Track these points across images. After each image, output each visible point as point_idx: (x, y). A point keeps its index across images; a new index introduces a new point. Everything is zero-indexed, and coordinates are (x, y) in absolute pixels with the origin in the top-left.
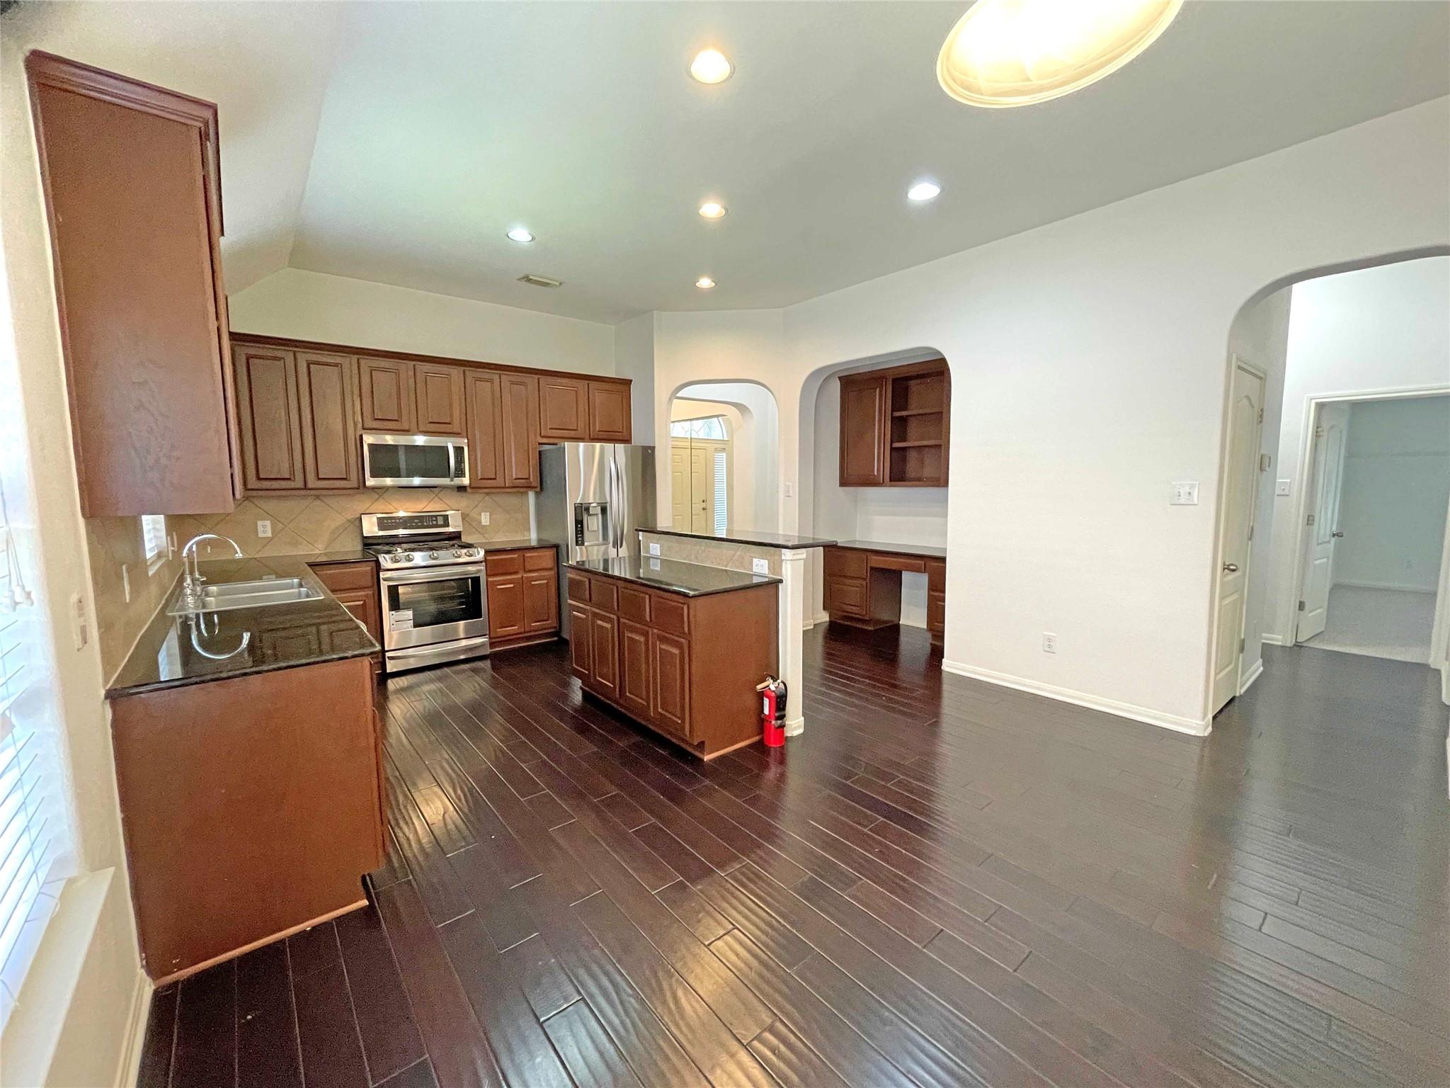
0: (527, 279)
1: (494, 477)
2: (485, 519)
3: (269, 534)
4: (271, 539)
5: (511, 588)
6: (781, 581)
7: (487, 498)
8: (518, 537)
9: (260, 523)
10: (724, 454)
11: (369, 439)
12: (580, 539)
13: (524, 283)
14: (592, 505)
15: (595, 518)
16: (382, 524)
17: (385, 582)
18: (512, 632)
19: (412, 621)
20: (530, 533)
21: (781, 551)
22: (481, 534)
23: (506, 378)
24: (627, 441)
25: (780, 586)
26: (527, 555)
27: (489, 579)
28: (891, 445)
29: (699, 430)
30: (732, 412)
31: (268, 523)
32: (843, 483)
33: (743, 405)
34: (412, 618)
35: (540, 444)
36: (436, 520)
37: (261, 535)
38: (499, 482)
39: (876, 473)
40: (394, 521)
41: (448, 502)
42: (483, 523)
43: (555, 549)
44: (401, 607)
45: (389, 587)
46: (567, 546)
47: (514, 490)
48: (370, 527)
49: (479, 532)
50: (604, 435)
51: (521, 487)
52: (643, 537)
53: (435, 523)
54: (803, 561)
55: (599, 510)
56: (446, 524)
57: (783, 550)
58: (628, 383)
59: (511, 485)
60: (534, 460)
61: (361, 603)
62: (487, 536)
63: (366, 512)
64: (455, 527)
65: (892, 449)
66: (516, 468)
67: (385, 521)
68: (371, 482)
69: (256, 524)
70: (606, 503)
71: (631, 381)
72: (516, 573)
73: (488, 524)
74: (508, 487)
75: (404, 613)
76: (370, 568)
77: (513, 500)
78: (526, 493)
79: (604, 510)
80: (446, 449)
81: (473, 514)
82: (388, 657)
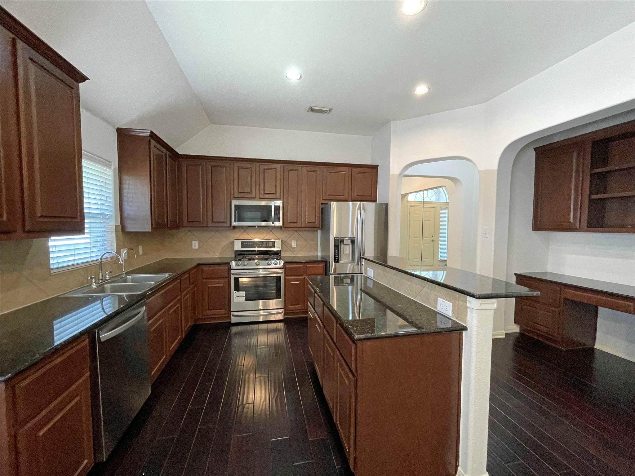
0: (312, 110)
1: (296, 222)
2: (294, 244)
3: (197, 248)
4: (197, 250)
5: (298, 283)
6: (465, 329)
7: (296, 233)
8: (311, 254)
9: (193, 242)
10: (447, 210)
11: (235, 202)
12: (337, 259)
13: (311, 113)
14: (345, 239)
15: (348, 246)
16: (243, 245)
17: (233, 276)
18: (296, 308)
19: (245, 297)
20: (317, 253)
21: (466, 298)
22: (292, 252)
23: (305, 168)
24: (375, 201)
25: (464, 332)
26: (308, 266)
27: (287, 278)
28: (590, 196)
29: (429, 196)
30: (449, 183)
31: (197, 242)
32: (536, 228)
33: (455, 178)
34: (245, 296)
35: (322, 204)
36: (269, 244)
37: (193, 248)
38: (299, 224)
39: (571, 221)
40: (248, 243)
41: (276, 235)
42: (293, 246)
43: (324, 263)
44: (240, 289)
45: (235, 278)
46: (330, 262)
47: (308, 229)
48: (238, 247)
49: (291, 251)
50: (360, 198)
51: (312, 228)
52: (364, 262)
53: (268, 245)
54: (492, 312)
55: (349, 242)
56: (274, 246)
57: (469, 298)
58: (376, 167)
59: (305, 226)
60: (318, 212)
61: (222, 285)
62: (295, 253)
63: (238, 239)
64: (278, 247)
65: (590, 200)
66: (308, 217)
67: (245, 243)
68: (234, 224)
69: (192, 242)
70: (355, 238)
71: (378, 166)
72: (302, 275)
73: (295, 246)
74: (304, 227)
75: (241, 292)
76: (227, 268)
77: (309, 235)
78: (317, 231)
79: (353, 242)
80: (270, 207)
81: (288, 241)
82: (232, 315)
